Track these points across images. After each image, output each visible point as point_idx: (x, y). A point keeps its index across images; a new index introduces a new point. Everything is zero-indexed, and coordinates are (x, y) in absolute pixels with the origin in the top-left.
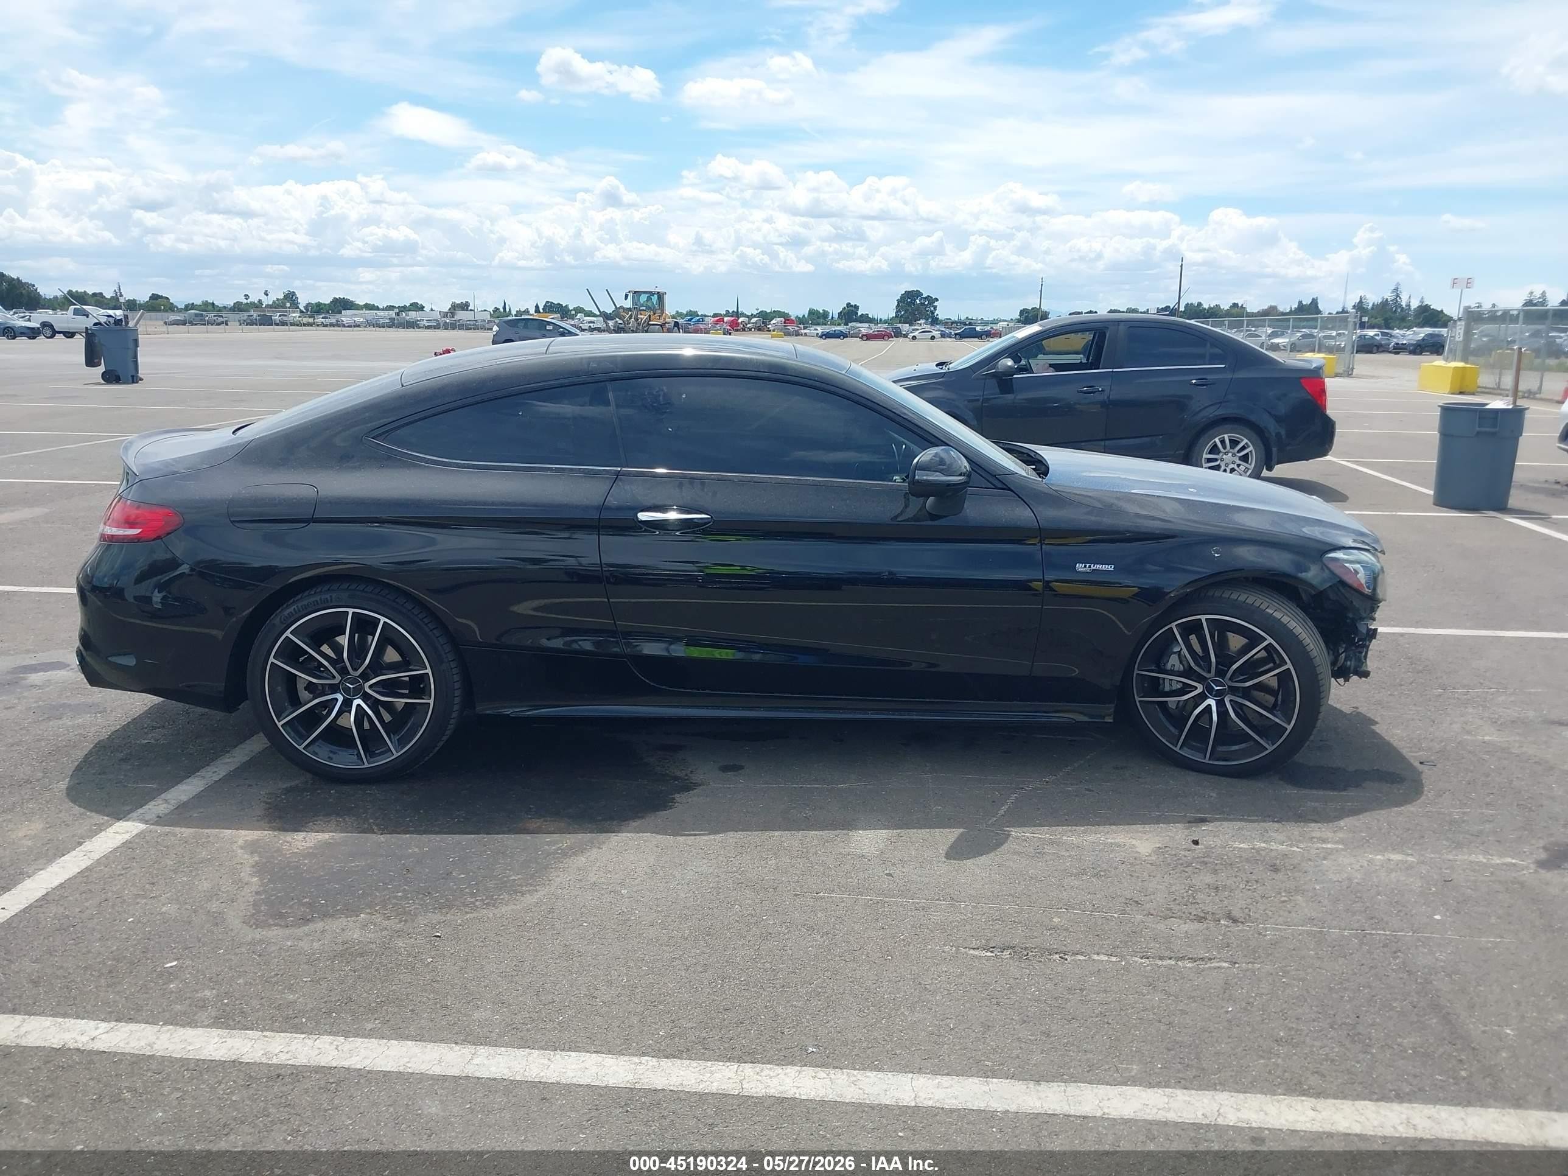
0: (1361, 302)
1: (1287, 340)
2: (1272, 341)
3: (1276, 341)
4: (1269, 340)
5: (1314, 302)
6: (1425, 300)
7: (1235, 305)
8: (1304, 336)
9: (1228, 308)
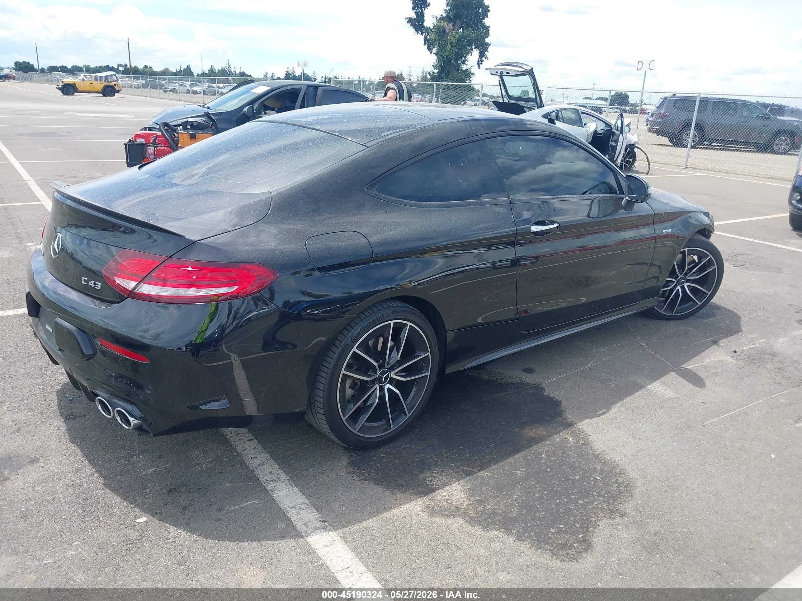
0: (212, 68)
1: (201, 88)
2: (193, 89)
3: (195, 89)
4: (191, 88)
5: (188, 67)
6: (242, 69)
7: (146, 67)
8: (209, 87)
9: (142, 68)
